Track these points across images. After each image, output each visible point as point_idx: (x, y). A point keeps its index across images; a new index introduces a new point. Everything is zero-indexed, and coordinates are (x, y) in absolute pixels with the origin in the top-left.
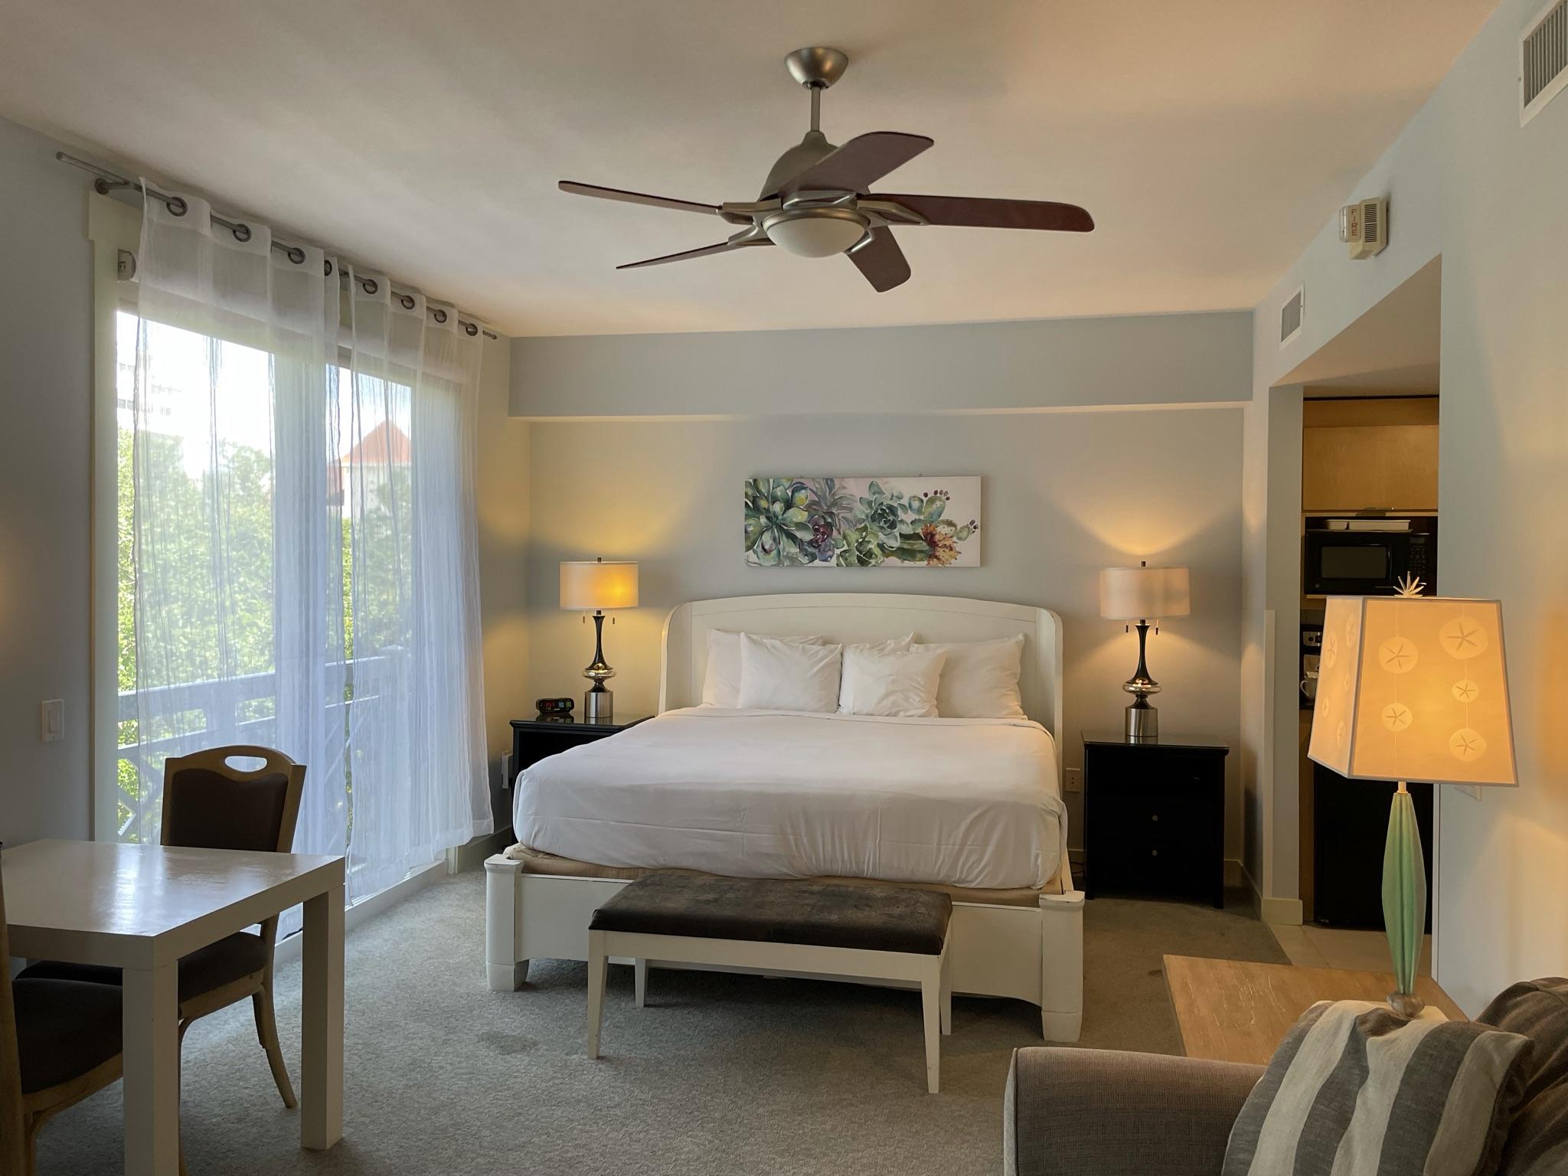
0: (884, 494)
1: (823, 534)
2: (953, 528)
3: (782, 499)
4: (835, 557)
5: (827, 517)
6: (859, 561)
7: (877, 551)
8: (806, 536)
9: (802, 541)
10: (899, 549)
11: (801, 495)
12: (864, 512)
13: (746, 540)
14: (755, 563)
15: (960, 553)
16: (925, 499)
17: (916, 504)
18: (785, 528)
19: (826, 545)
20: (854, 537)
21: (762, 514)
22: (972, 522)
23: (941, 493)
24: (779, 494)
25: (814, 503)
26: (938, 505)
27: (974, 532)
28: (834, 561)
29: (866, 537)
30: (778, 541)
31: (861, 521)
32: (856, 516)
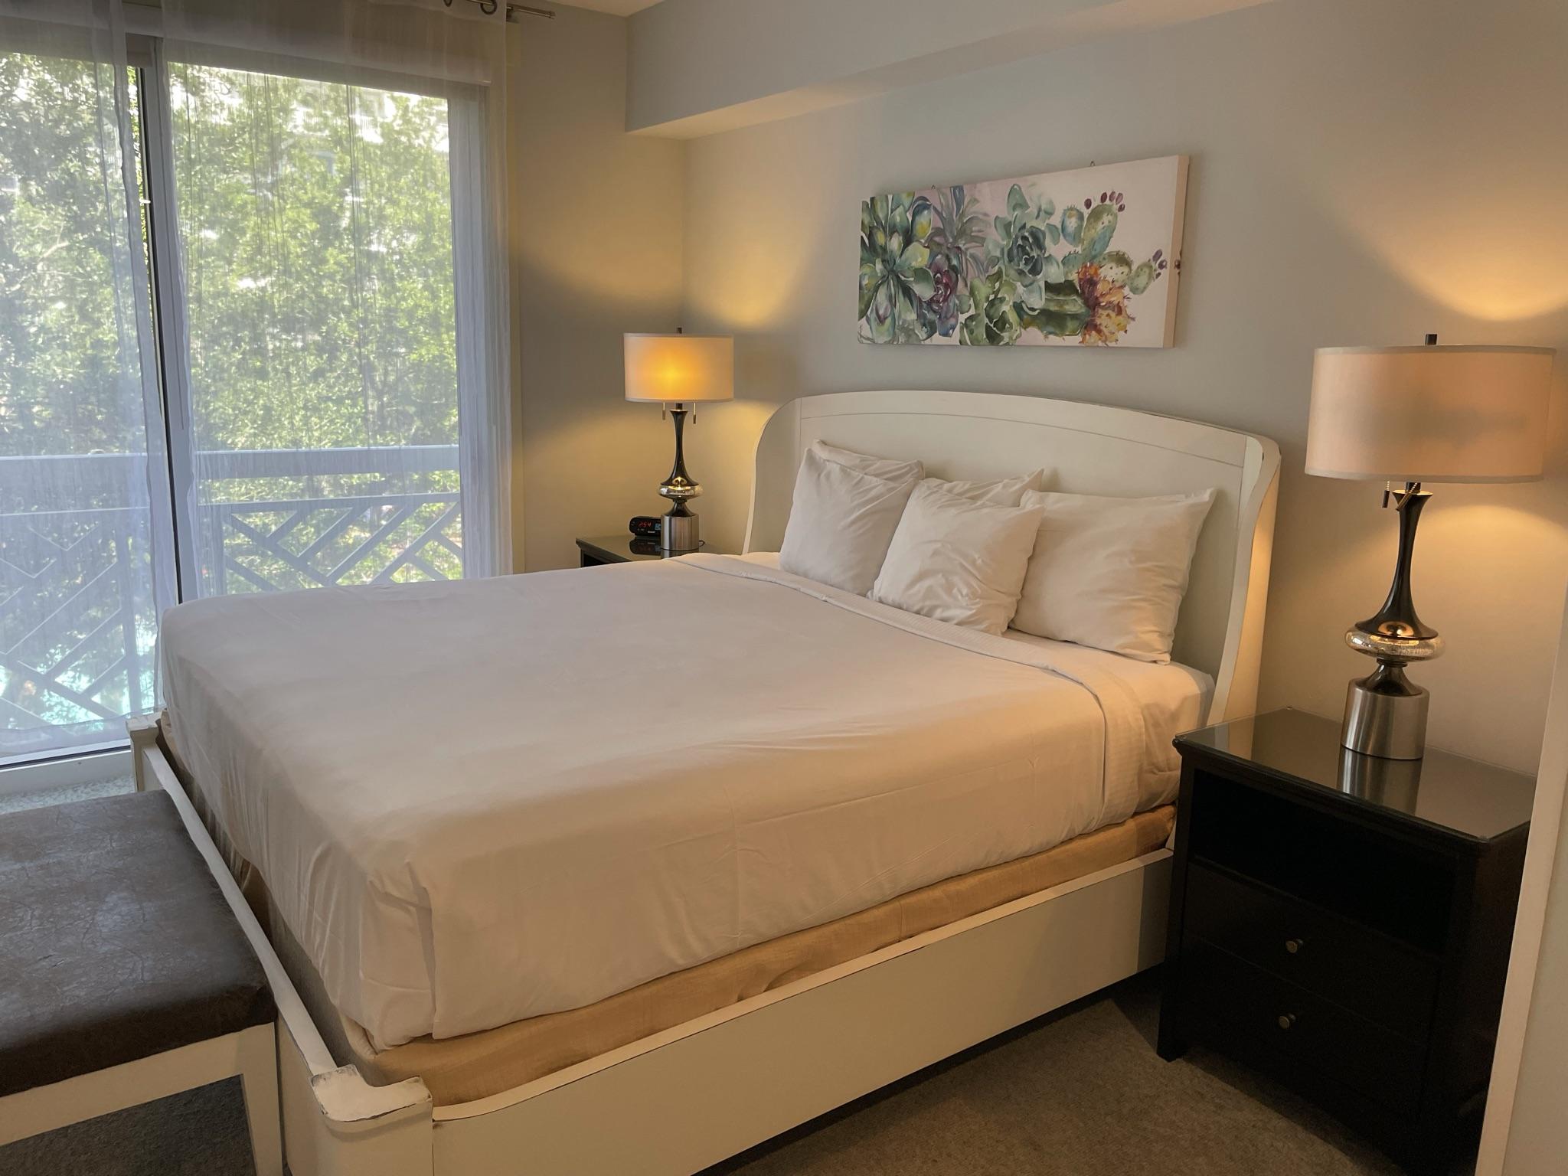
0: (1028, 207)
1: (947, 287)
2: (1126, 269)
3: (902, 227)
4: (958, 329)
5: (952, 256)
6: (988, 336)
7: (1012, 317)
8: (926, 291)
9: (920, 299)
10: (1043, 311)
11: (924, 222)
12: (999, 246)
13: (861, 300)
14: (869, 339)
15: (1133, 319)
16: (1086, 212)
17: (1072, 223)
18: (903, 279)
19: (949, 307)
20: (984, 290)
21: (878, 255)
22: (1158, 254)
23: (1111, 198)
24: (898, 219)
25: (936, 232)
26: (1106, 223)
27: (1159, 274)
28: (956, 334)
29: (999, 290)
30: (894, 301)
31: (994, 261)
32: (989, 252)
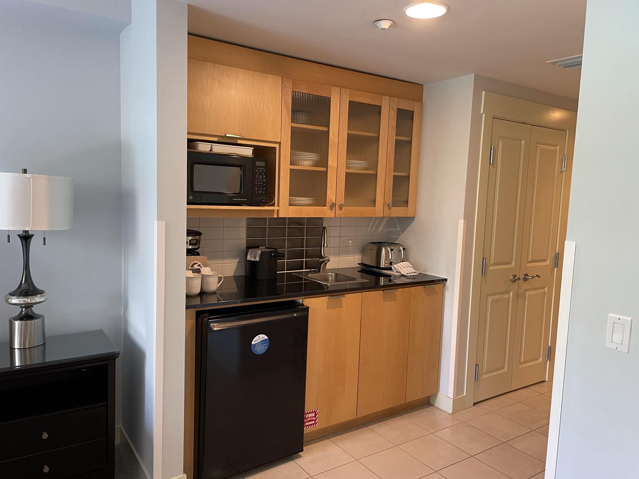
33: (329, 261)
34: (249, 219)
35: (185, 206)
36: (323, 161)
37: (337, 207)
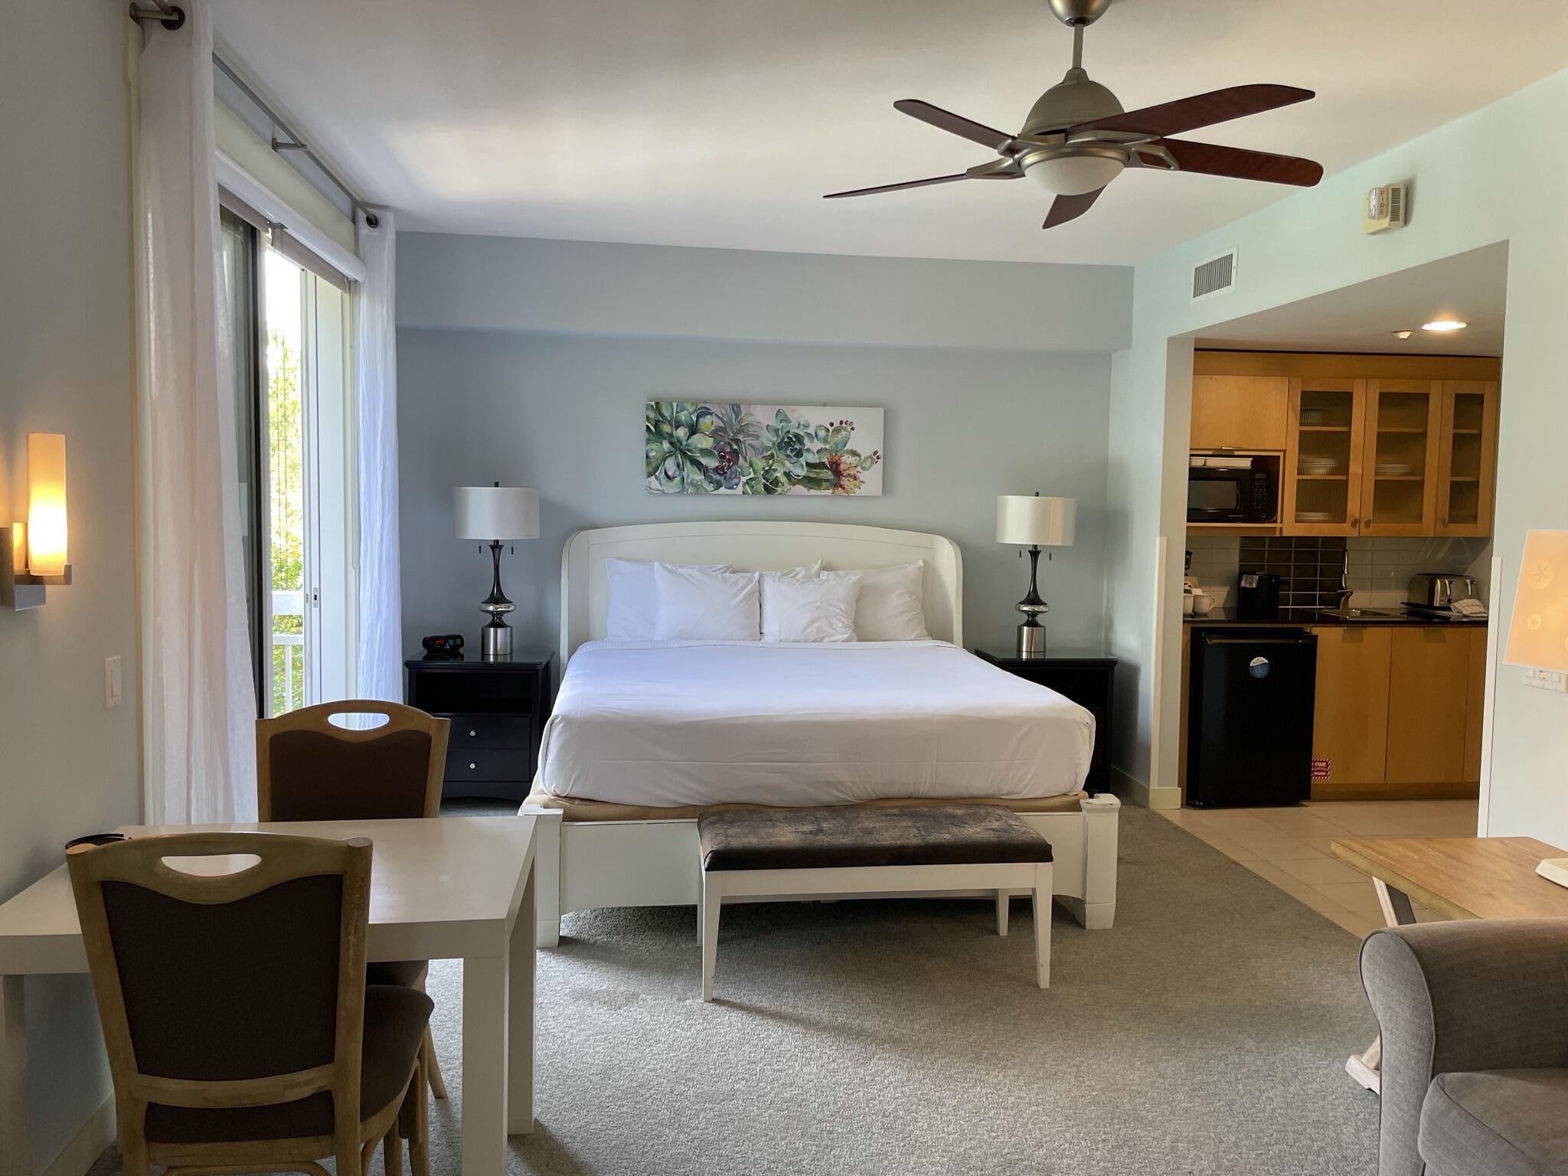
0: (791, 422)
1: (729, 461)
2: (858, 459)
3: (687, 424)
4: (741, 485)
5: (733, 444)
6: (765, 490)
7: (784, 479)
8: (711, 463)
9: (706, 467)
10: (805, 477)
11: (707, 422)
12: (771, 441)
13: (647, 465)
14: (658, 490)
15: (864, 482)
16: (831, 429)
17: (822, 433)
18: (690, 454)
19: (732, 472)
20: (760, 464)
21: (665, 439)
22: (875, 453)
23: (846, 423)
24: (683, 418)
25: (719, 429)
26: (844, 435)
27: (877, 462)
28: (740, 489)
29: (772, 465)
30: (682, 467)
31: (767, 449)
32: (763, 443)
33: (1352, 593)
34: (1244, 539)
35: (1184, 524)
36: (1343, 468)
37: (1362, 525)
